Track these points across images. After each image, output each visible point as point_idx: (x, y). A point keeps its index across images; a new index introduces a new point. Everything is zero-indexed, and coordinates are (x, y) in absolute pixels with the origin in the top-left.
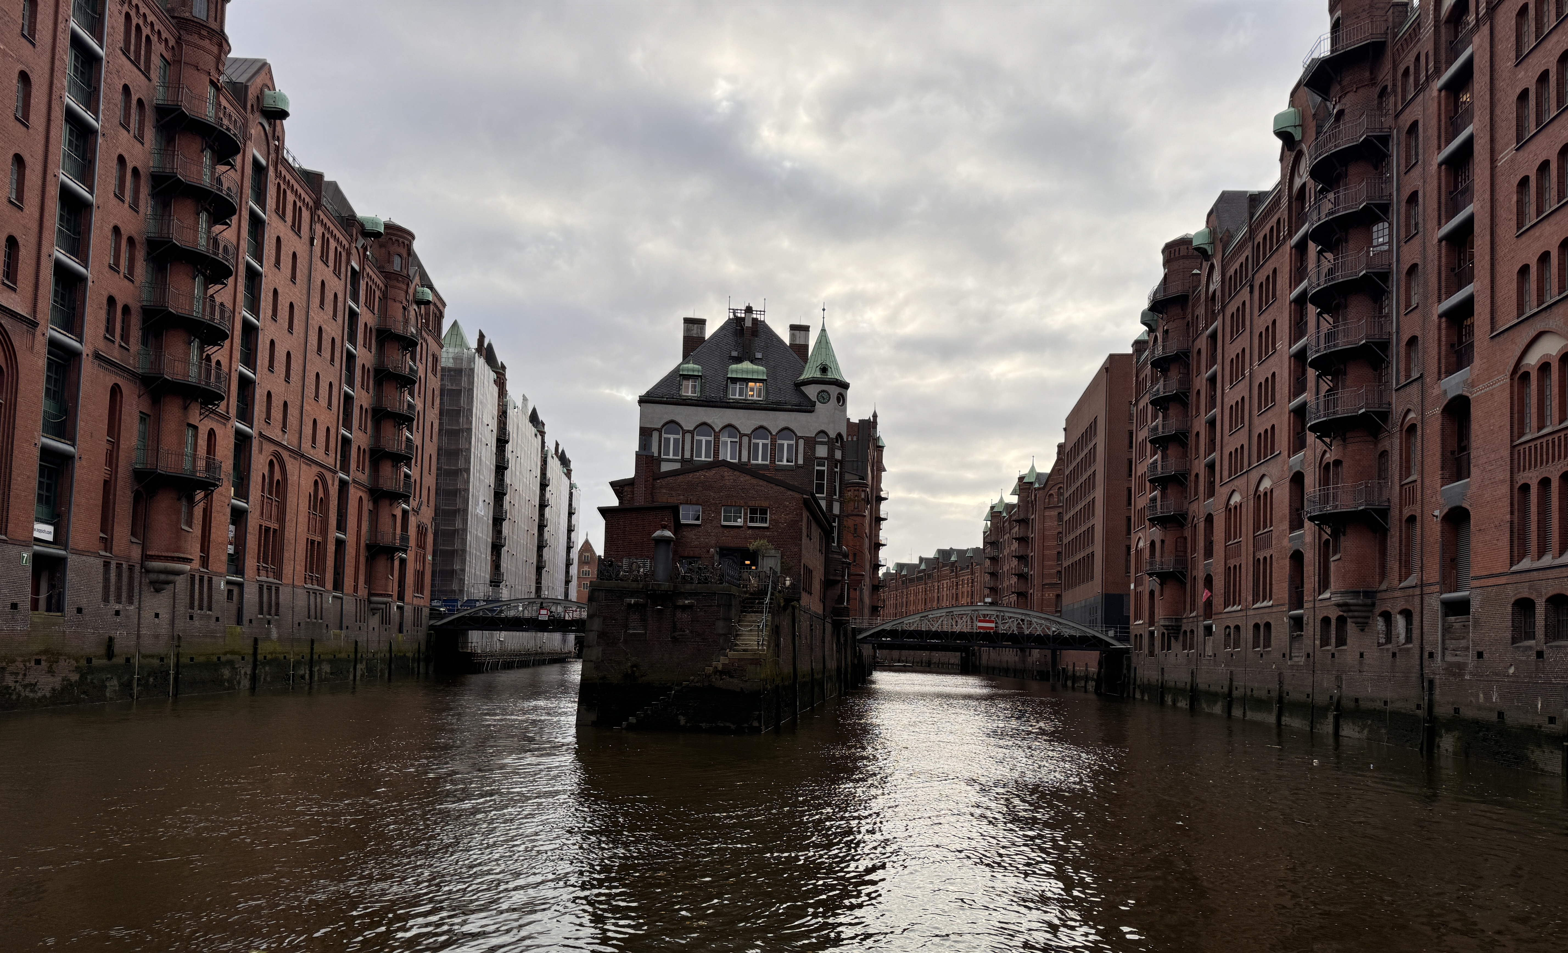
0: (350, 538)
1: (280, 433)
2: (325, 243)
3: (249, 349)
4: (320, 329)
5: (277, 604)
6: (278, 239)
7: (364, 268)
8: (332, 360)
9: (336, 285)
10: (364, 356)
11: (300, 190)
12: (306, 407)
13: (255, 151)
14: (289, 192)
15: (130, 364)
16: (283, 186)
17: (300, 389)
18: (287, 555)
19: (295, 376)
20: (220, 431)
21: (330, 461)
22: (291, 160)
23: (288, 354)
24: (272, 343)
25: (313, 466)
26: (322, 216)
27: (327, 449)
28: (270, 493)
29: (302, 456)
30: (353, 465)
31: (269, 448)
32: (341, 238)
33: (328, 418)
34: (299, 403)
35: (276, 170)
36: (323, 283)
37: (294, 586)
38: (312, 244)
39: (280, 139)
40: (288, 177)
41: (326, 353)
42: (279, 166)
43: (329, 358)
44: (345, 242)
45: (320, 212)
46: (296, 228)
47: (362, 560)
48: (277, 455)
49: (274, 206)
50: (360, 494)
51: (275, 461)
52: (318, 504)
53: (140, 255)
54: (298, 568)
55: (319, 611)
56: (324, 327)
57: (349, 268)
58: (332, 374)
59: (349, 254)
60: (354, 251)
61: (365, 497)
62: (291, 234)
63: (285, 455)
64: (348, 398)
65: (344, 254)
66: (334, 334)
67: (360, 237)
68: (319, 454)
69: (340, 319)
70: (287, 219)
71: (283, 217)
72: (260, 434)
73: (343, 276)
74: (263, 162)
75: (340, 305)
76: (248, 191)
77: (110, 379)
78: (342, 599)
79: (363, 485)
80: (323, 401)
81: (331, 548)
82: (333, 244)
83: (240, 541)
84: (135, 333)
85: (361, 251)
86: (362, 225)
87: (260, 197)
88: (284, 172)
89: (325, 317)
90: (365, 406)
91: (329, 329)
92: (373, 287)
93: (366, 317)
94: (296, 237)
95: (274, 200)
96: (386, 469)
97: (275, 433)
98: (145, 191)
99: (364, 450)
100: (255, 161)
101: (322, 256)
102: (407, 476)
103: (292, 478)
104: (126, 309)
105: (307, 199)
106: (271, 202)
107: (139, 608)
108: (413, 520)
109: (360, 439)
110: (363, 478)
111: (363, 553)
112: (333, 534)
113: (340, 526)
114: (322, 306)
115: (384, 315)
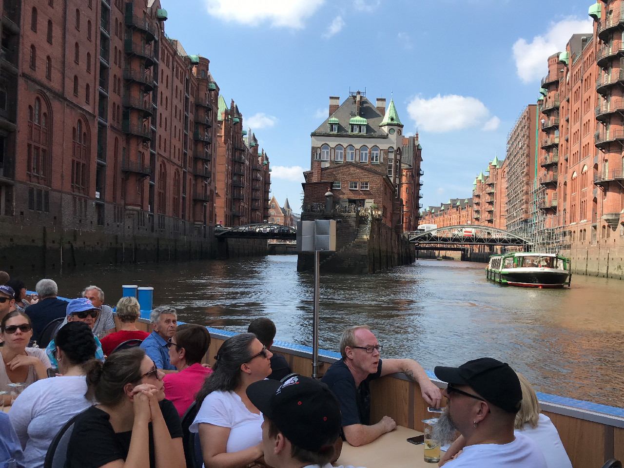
0: (187, 196)
1: (164, 152)
2: (177, 69)
3: (154, 119)
4: (176, 106)
5: (164, 224)
6: (162, 71)
8: (180, 120)
10: (191, 117)
11: (169, 49)
12: (172, 141)
14: (165, 50)
15: (120, 129)
16: (163, 48)
17: (170, 134)
18: (167, 204)
19: (168, 128)
20: (146, 153)
21: (180, 163)
22: (167, 37)
23: (166, 118)
24: (161, 114)
25: (175, 166)
26: (177, 58)
27: (179, 158)
28: (161, 178)
29: (171, 161)
30: (188, 165)
31: (161, 159)
32: (183, 66)
33: (179, 145)
34: (169, 139)
35: (162, 42)
36: (177, 86)
37: (169, 217)
38: (173, 70)
39: (163, 29)
40: (166, 44)
41: (178, 117)
42: (163, 40)
44: (184, 68)
46: (168, 64)
47: (192, 205)
48: (163, 162)
49: (161, 57)
50: (190, 177)
51: (162, 164)
52: (176, 182)
53: (122, 84)
54: (170, 209)
55: (177, 228)
57: (186, 79)
58: (180, 126)
59: (185, 73)
60: (187, 71)
61: (192, 178)
62: (166, 68)
63: (166, 161)
64: (186, 136)
66: (180, 108)
67: (189, 65)
68: (176, 161)
69: (182, 102)
70: (165, 61)
72: (158, 154)
73: (183, 82)
74: (157, 39)
77: (115, 135)
78: (185, 223)
79: (191, 174)
80: (177, 138)
81: (181, 201)
84: (121, 116)
85: (189, 70)
86: (190, 60)
87: (156, 54)
88: (164, 42)
89: (178, 101)
90: (191, 139)
91: (179, 106)
93: (191, 99)
94: (168, 68)
95: (161, 54)
96: (199, 166)
97: (162, 153)
98: (123, 59)
99: (191, 158)
101: (176, 75)
102: (206, 169)
103: (168, 171)
104: (118, 107)
105: (172, 52)
107: (124, 224)
108: (208, 188)
109: (190, 153)
110: (191, 170)
111: (192, 203)
112: (182, 195)
113: (184, 191)
114: (176, 97)
115: (198, 98)
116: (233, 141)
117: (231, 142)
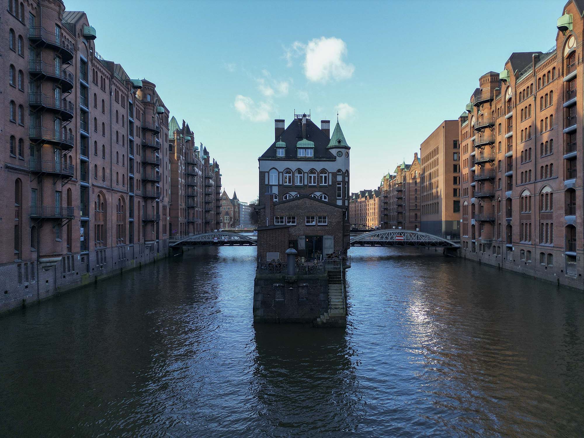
0: (135, 219)
1: (102, 182)
2: (117, 93)
3: (85, 147)
4: (117, 132)
5: (105, 257)
6: (95, 94)
7: (135, 102)
8: (123, 145)
9: (123, 111)
10: (137, 140)
11: (104, 71)
12: (113, 168)
13: (81, 55)
14: (99, 73)
15: (25, 167)
16: (95, 70)
17: (110, 161)
18: (109, 235)
19: (107, 155)
20: (73, 188)
21: (125, 189)
22: (98, 57)
23: (103, 146)
24: (96, 142)
25: (118, 193)
26: (115, 81)
27: (124, 184)
28: (99, 209)
29: (113, 190)
30: (135, 188)
31: (97, 190)
32: (124, 90)
33: (123, 171)
34: (109, 167)
35: (92, 63)
36: (117, 111)
37: (112, 247)
38: (111, 95)
39: (93, 48)
40: (98, 65)
41: (121, 142)
42: (93, 61)
43: (122, 144)
44: (125, 92)
45: (113, 80)
46: (103, 88)
47: (141, 227)
48: (101, 192)
49: (92, 80)
50: (139, 200)
51: (100, 195)
52: (121, 209)
53: (27, 112)
54: (114, 239)
55: (124, 254)
56: (119, 131)
57: (128, 103)
58: (123, 151)
59: (128, 97)
60: (130, 95)
61: (141, 200)
62: (101, 91)
63: (104, 191)
64: (131, 159)
65: (126, 97)
66: (123, 133)
67: (132, 89)
68: (120, 187)
69: (125, 126)
70: (98, 85)
71: (96, 84)
72: (93, 185)
73: (126, 107)
74: (86, 60)
75: (125, 120)
76: (79, 74)
77: (14, 177)
78: (133, 246)
79: (140, 196)
80: (121, 164)
81: (128, 226)
82: (120, 93)
83: (86, 235)
84: (27, 151)
85: (133, 94)
86: (133, 83)
87: (85, 76)
88: (96, 63)
89: (119, 126)
90: (139, 161)
91: (121, 132)
92: (139, 109)
93: (137, 123)
94: (103, 93)
95: (92, 77)
96: (149, 186)
97: (99, 183)
98: (27, 81)
99: (139, 180)
100: (82, 60)
101: (116, 100)
102: (158, 187)
103: (109, 201)
104: (21, 140)
105: (107, 75)
106: (90, 78)
107: (38, 281)
108: (161, 205)
109: (137, 176)
110: (140, 193)
111: (142, 224)
112: (128, 219)
113: (131, 216)
114: (117, 122)
115: (144, 121)
116: (185, 157)
117: (184, 158)
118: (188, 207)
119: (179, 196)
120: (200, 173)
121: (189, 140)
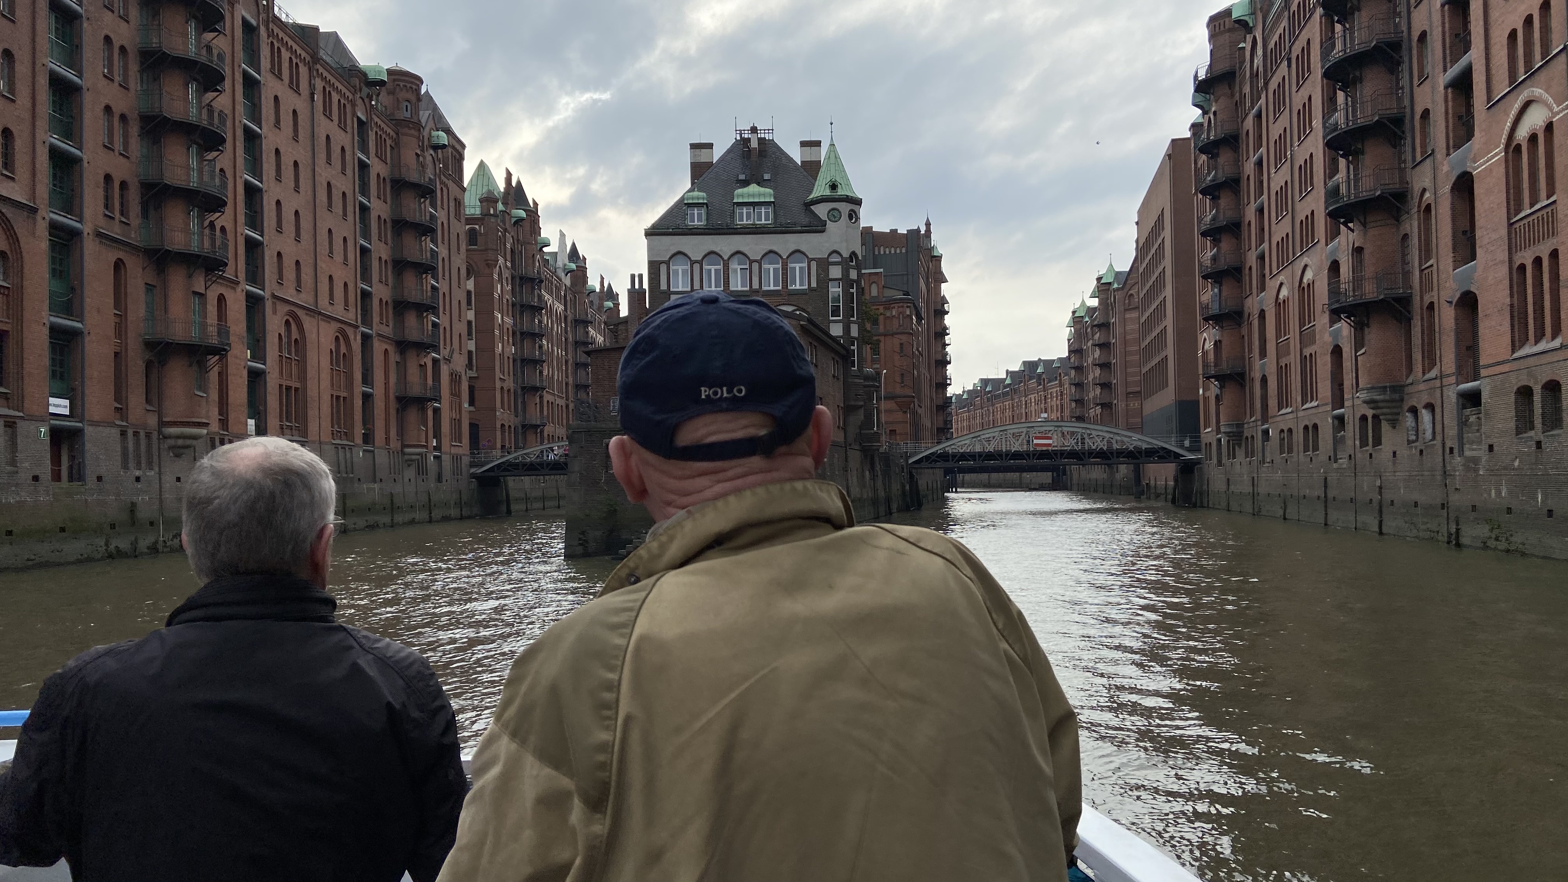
0: (378, 391)
1: (295, 292)
2: (327, 97)
3: (254, 212)
4: (329, 184)
6: (276, 99)
7: (371, 118)
8: (345, 215)
9: (341, 139)
10: (380, 208)
11: (295, 47)
12: (320, 264)
13: (244, 13)
14: (283, 51)
15: (131, 239)
16: (276, 45)
17: (312, 248)
18: (312, 412)
19: (306, 235)
20: (229, 297)
21: (351, 316)
23: (297, 213)
24: (278, 203)
25: (333, 322)
26: (321, 71)
27: (346, 304)
28: (289, 353)
29: (320, 313)
30: (376, 319)
31: (283, 308)
32: (344, 90)
33: (343, 273)
34: (312, 261)
35: (268, 29)
36: (328, 137)
37: (321, 443)
38: (313, 99)
40: (282, 34)
41: (338, 209)
42: (271, 24)
43: (341, 213)
44: (348, 94)
45: (319, 67)
46: (294, 86)
47: (395, 414)
48: (293, 316)
49: (269, 67)
50: (386, 347)
51: (291, 321)
52: (341, 359)
53: (134, 131)
54: (324, 425)
55: (349, 466)
56: (333, 182)
57: (355, 120)
58: (345, 228)
59: (354, 105)
60: (359, 102)
61: (391, 349)
62: (289, 93)
63: (301, 315)
64: (364, 251)
65: (348, 106)
66: (344, 188)
67: (364, 88)
68: (337, 311)
69: (349, 172)
70: (283, 77)
71: (279, 76)
72: (273, 295)
73: (349, 128)
74: (254, 22)
75: (348, 158)
76: (240, 54)
77: (113, 255)
78: (373, 452)
79: (388, 338)
80: (338, 257)
81: (358, 403)
82: (335, 97)
84: (135, 208)
85: (366, 101)
86: (365, 75)
87: (253, 59)
88: (277, 30)
89: (334, 173)
90: (384, 258)
91: (338, 184)
92: (383, 136)
93: (378, 168)
94: (295, 95)
95: (269, 61)
96: (411, 320)
97: (289, 294)
98: (133, 68)
99: (386, 303)
100: (245, 23)
101: (325, 111)
102: (435, 325)
103: (311, 337)
104: (124, 185)
105: (304, 55)
106: (265, 62)
107: (160, 474)
108: (445, 369)
109: (381, 291)
110: (388, 331)
111: (393, 405)
112: (359, 388)
113: (367, 380)
114: (329, 162)
115: (397, 164)
116: (513, 262)
117: (509, 264)
118: (523, 388)
119: (497, 357)
120: (559, 307)
121: (522, 219)
